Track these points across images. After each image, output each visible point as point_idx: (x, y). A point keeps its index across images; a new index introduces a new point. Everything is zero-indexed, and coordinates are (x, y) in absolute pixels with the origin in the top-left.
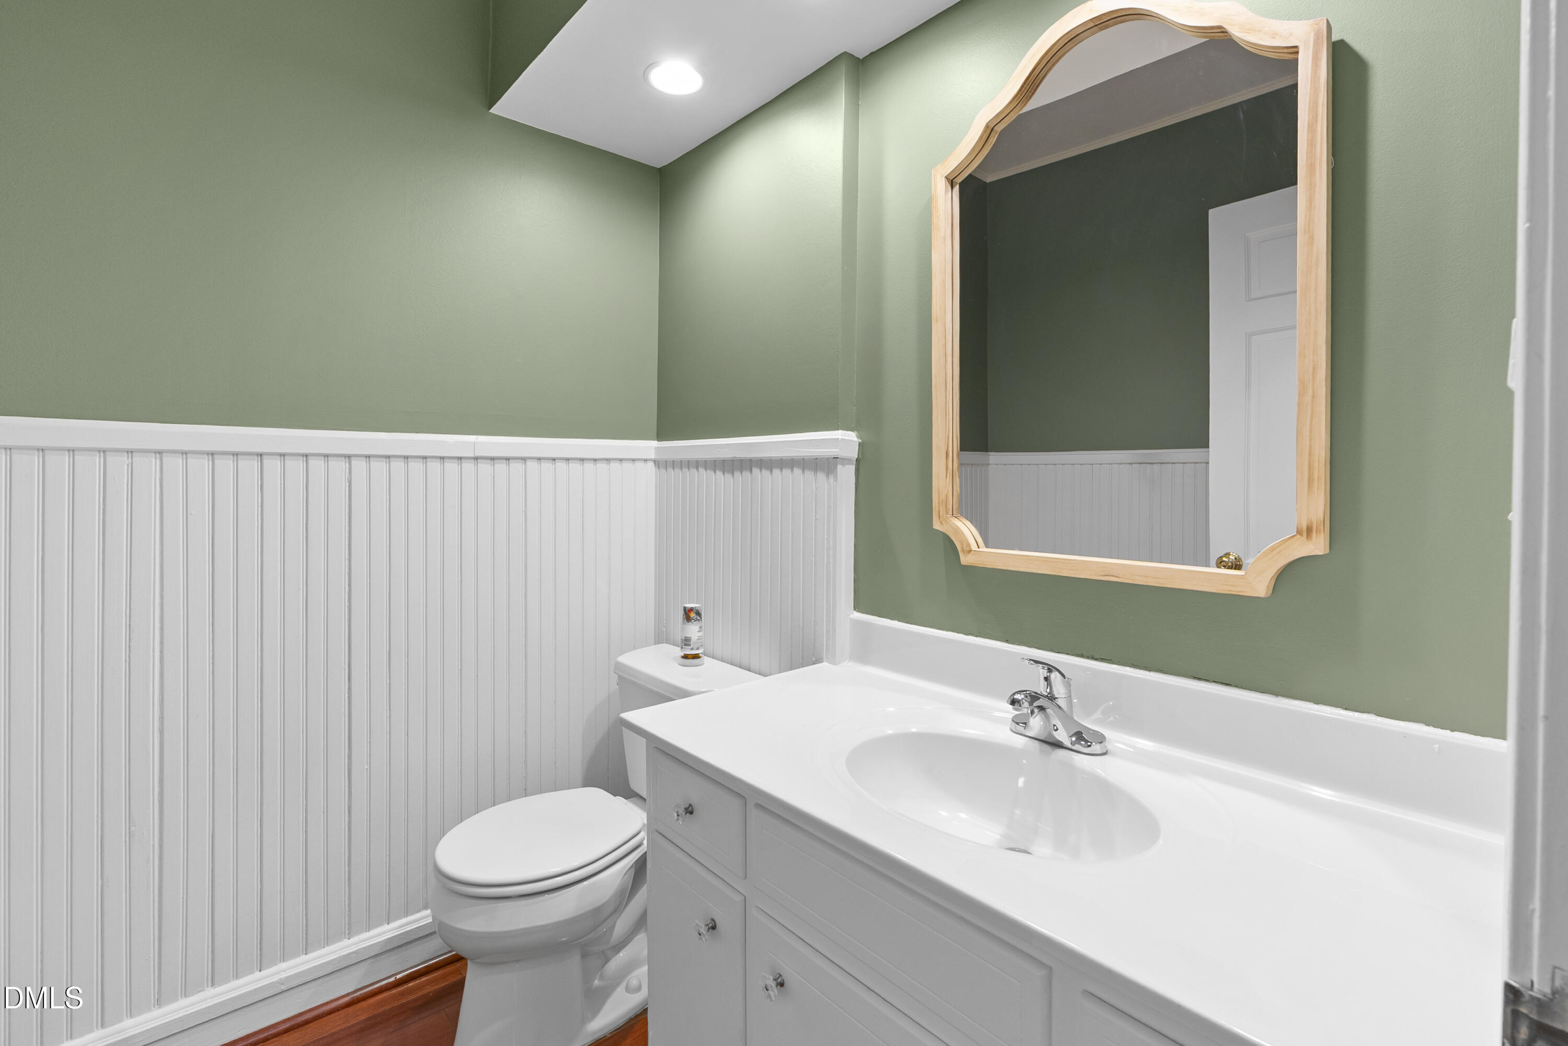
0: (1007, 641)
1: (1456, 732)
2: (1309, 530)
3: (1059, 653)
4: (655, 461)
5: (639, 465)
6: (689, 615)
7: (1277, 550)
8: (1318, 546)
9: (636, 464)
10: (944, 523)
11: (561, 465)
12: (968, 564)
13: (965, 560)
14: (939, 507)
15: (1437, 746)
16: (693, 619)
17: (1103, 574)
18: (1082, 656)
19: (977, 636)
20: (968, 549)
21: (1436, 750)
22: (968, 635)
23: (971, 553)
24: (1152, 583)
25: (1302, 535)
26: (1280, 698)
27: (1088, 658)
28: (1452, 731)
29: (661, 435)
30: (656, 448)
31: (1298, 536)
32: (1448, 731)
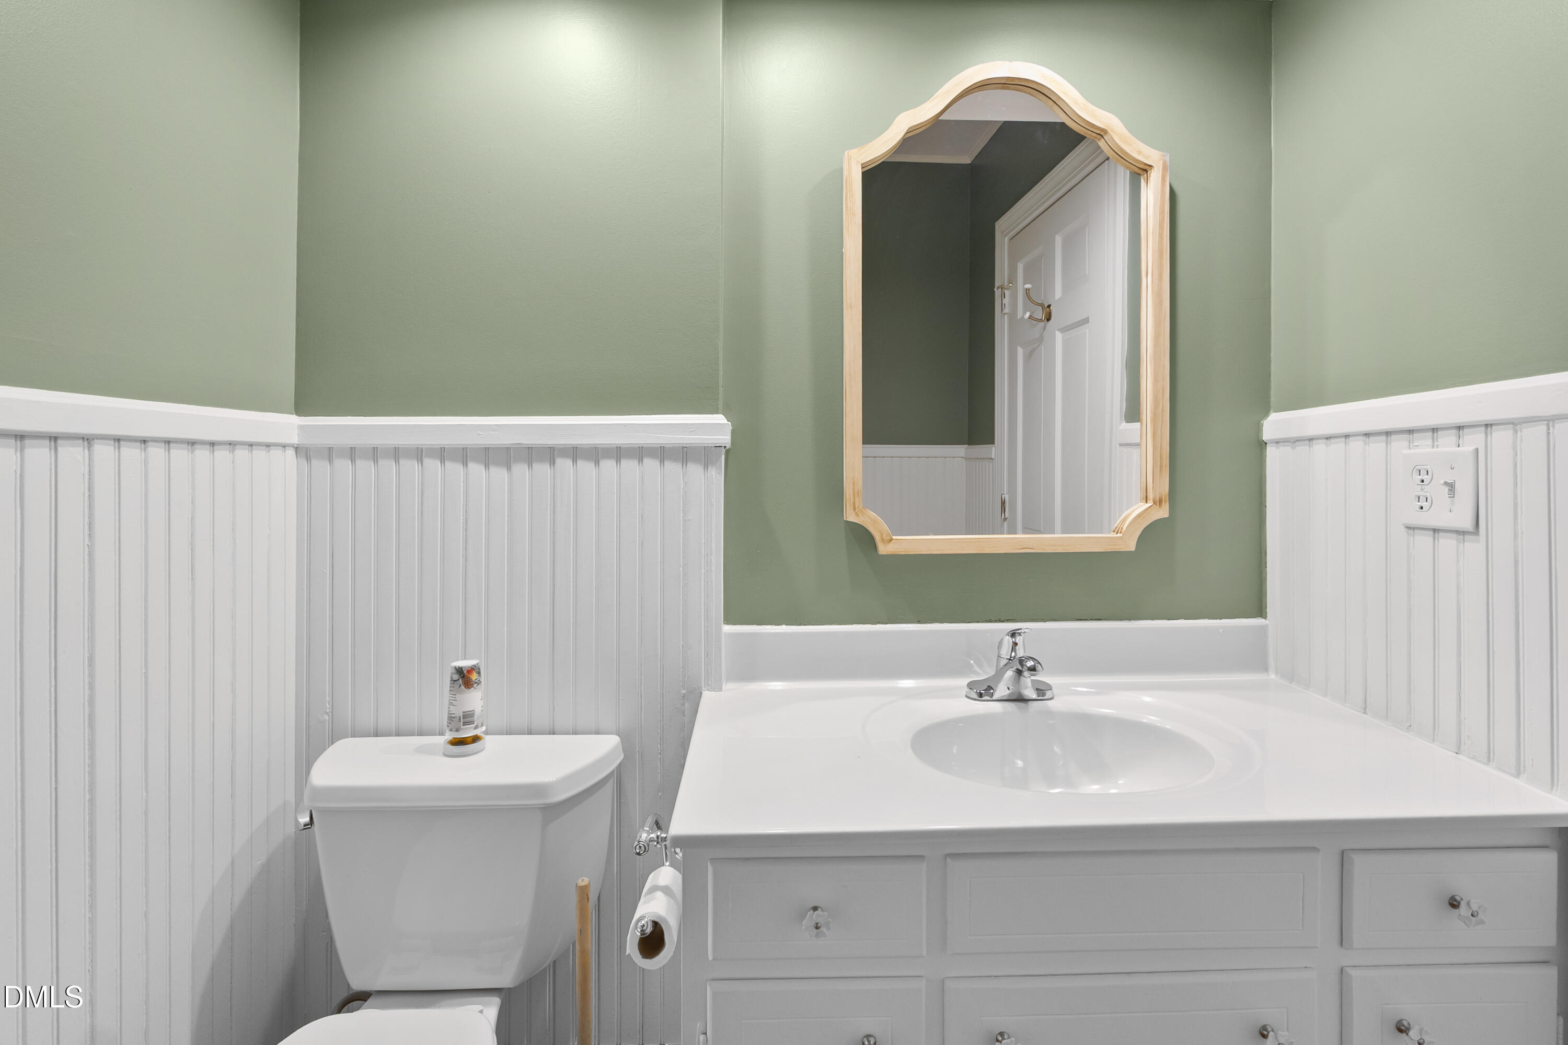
0: (919, 622)
1: (1223, 620)
2: (1161, 501)
3: (970, 622)
4: (297, 449)
5: (276, 453)
6: (465, 678)
7: (1143, 516)
8: (1163, 512)
9: (271, 452)
10: (860, 514)
11: (156, 452)
12: (889, 553)
13: (883, 549)
14: (854, 499)
15: (1221, 630)
16: (476, 683)
17: (1020, 548)
18: (990, 621)
19: (886, 623)
20: (888, 538)
21: (1221, 632)
22: (876, 624)
23: (892, 542)
24: (1060, 550)
25: (1156, 505)
26: (1132, 621)
27: (996, 622)
28: (1220, 619)
29: (302, 407)
30: (301, 427)
31: (1154, 505)
32: (1219, 620)
